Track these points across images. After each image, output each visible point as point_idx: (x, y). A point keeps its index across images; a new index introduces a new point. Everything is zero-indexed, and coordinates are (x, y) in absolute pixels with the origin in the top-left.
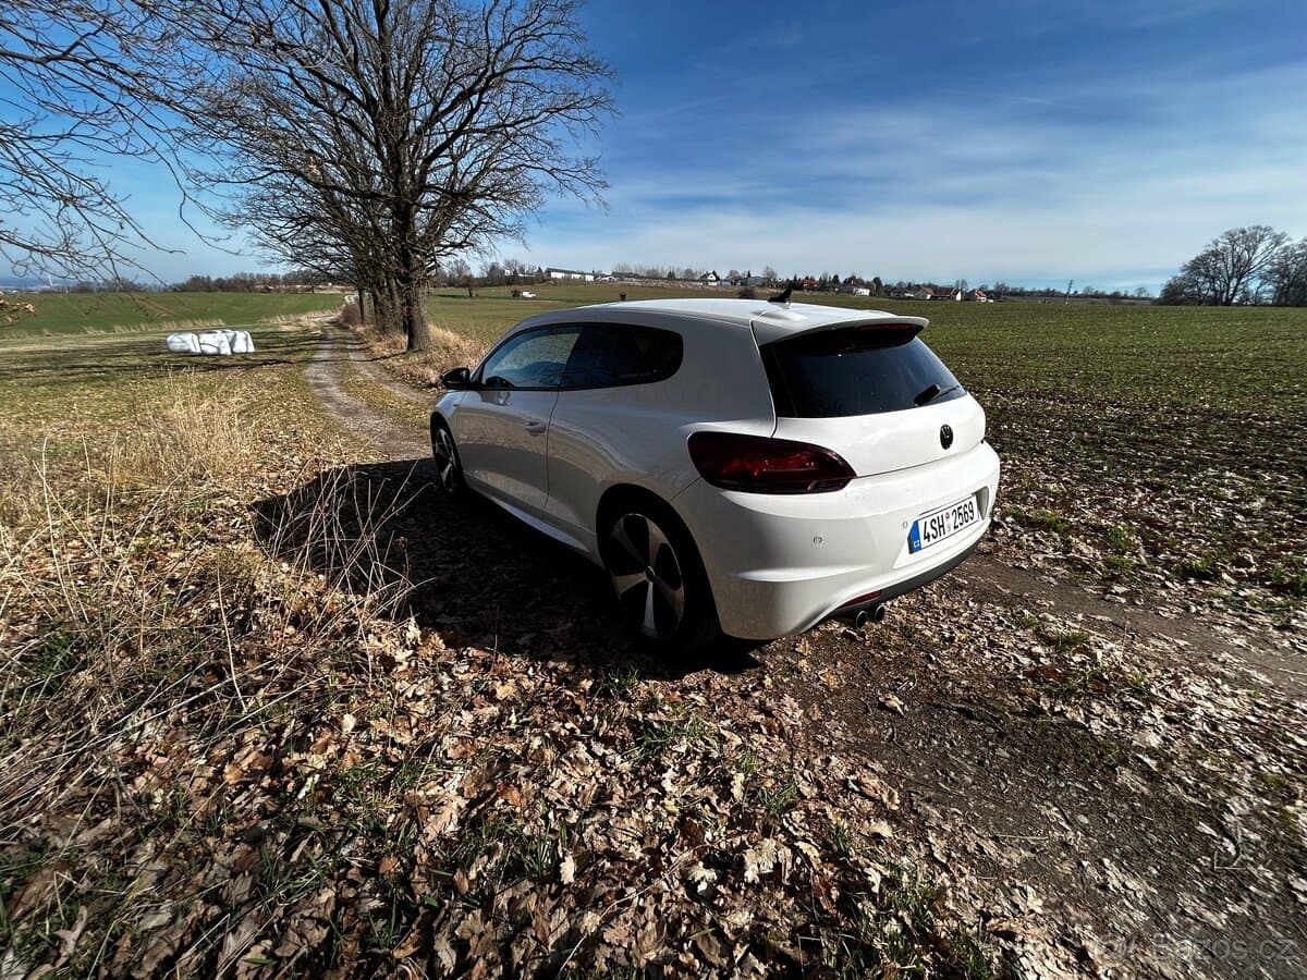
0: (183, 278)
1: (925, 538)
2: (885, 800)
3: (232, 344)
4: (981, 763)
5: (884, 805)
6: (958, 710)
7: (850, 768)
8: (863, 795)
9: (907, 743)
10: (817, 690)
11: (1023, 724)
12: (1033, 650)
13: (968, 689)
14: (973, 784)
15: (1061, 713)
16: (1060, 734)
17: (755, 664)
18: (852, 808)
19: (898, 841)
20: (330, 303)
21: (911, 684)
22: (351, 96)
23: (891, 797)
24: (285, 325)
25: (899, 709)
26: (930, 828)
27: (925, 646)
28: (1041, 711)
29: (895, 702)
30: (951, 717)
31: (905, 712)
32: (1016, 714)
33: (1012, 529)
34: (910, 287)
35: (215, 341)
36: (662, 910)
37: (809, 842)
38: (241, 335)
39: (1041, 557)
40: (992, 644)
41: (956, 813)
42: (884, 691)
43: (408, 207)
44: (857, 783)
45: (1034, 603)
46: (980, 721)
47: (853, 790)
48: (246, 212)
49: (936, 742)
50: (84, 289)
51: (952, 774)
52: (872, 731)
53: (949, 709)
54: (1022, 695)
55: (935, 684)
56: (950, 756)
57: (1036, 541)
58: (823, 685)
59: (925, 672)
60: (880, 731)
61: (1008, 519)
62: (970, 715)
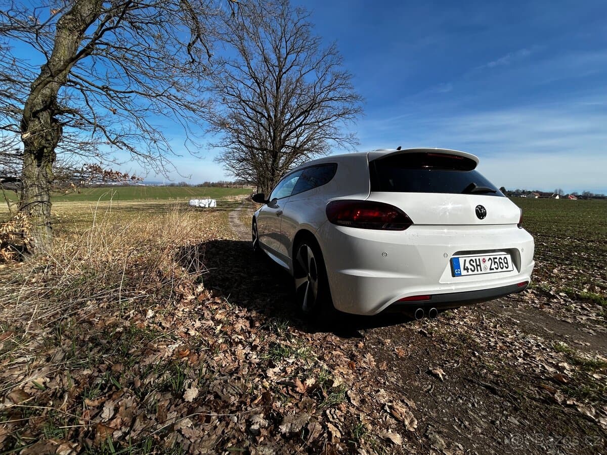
0: (202, 182)
1: (464, 269)
2: (407, 423)
3: (209, 204)
4: (493, 422)
5: (404, 426)
6: (486, 387)
7: (391, 399)
8: (392, 416)
9: (439, 396)
10: (391, 355)
11: (537, 407)
12: (560, 365)
13: (498, 376)
14: (482, 434)
15: (573, 406)
16: (569, 420)
17: (359, 336)
18: (380, 420)
19: (404, 449)
20: (247, 192)
21: (455, 365)
22: (264, 116)
23: (411, 422)
24: (230, 199)
25: (441, 376)
26: (434, 449)
27: (474, 347)
28: (554, 401)
29: (440, 372)
30: (478, 390)
31: (445, 379)
32: (534, 399)
33: (564, 300)
34: (524, 192)
35: (205, 202)
36: (226, 431)
37: (337, 427)
38: (214, 201)
39: (584, 318)
40: (526, 355)
41: (458, 447)
42: (434, 365)
43: (277, 153)
44: (390, 407)
45: (573, 341)
46: (501, 397)
47: (386, 411)
48: (223, 158)
49: (461, 401)
50: (172, 185)
51: (467, 423)
52: (416, 384)
53: (478, 384)
54: (541, 388)
55: (473, 368)
56: (470, 412)
57: (583, 308)
58: (395, 354)
59: (468, 360)
60: (423, 385)
61: (561, 294)
62: (494, 391)
